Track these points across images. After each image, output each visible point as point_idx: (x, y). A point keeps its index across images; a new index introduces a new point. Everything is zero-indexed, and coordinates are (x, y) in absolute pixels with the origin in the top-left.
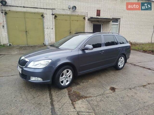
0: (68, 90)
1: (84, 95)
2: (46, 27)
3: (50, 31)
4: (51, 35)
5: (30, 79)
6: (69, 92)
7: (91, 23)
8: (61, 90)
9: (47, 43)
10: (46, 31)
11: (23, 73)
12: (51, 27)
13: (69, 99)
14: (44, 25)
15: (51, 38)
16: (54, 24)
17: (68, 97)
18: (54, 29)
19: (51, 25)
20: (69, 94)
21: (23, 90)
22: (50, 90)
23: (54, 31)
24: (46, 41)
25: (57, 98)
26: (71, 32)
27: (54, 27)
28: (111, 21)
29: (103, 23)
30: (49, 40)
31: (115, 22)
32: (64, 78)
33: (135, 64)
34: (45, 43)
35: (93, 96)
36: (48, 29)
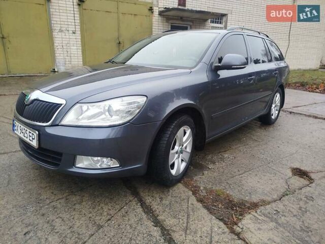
0: (186, 185)
1: (242, 197)
2: (56, 27)
3: (68, 37)
4: (73, 48)
5: (73, 164)
6: (194, 193)
7: (166, 22)
8: (171, 191)
9: (61, 68)
10: (59, 39)
11: (42, 146)
12: (72, 28)
13: (214, 217)
14: (50, 21)
15: (72, 55)
16: (79, 21)
17: (206, 211)
18: (78, 32)
19: (70, 23)
20: (200, 201)
21: (48, 201)
22: (136, 194)
23: (80, 37)
24: (58, 64)
25: (175, 218)
26: (120, 43)
27: (78, 28)
28: (209, 21)
29: (192, 24)
30: (67, 60)
31: (216, 23)
32: (177, 153)
33: (290, 110)
34: (56, 70)
35: (269, 199)
36: (63, 34)
